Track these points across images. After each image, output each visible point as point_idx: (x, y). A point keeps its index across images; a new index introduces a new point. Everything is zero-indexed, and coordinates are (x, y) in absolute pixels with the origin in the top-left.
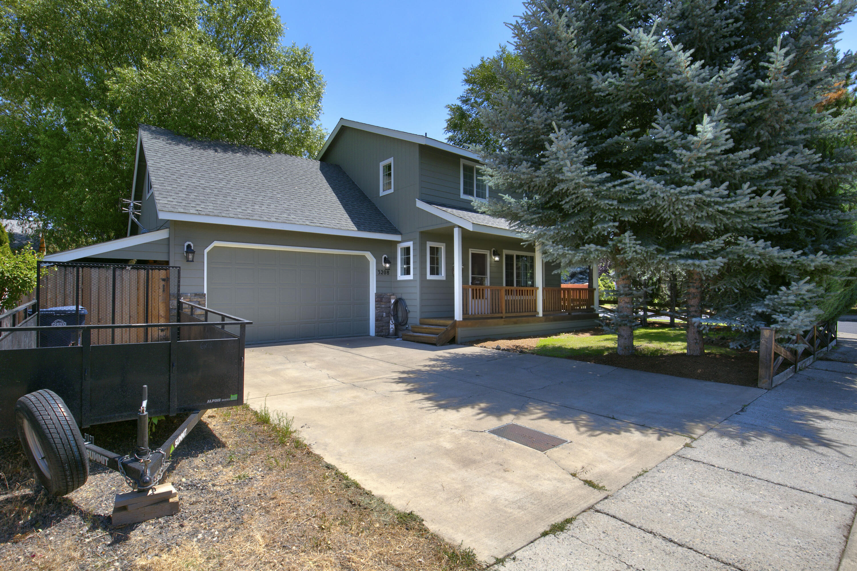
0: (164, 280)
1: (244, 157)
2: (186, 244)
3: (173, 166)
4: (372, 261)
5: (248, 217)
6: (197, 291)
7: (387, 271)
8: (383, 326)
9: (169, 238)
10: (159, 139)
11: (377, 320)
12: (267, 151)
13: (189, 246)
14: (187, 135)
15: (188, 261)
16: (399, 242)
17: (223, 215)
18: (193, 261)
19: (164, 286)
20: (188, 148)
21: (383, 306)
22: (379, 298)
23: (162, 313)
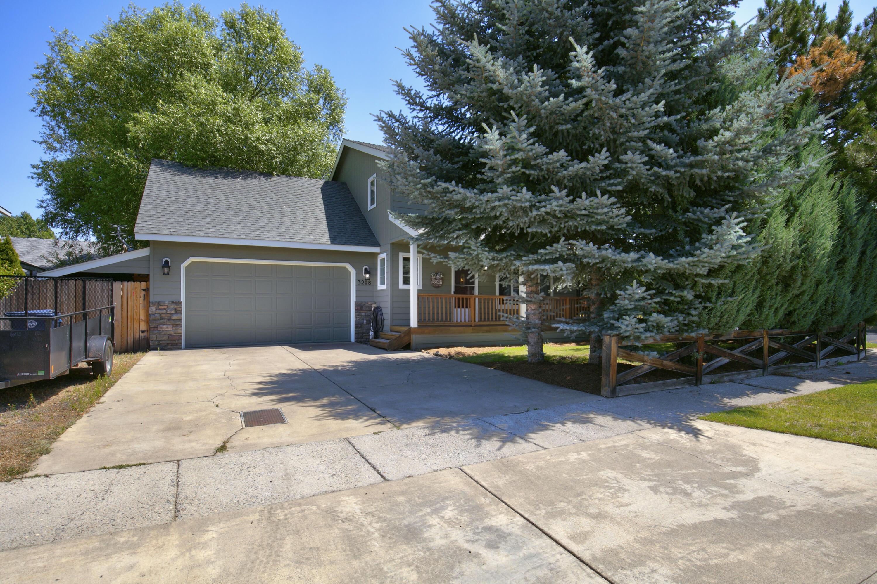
0: (144, 290)
1: (243, 181)
2: (164, 260)
3: (167, 193)
4: (353, 272)
5: (217, 235)
6: (174, 299)
7: (368, 282)
8: (363, 333)
9: (149, 256)
10: (166, 171)
11: (356, 327)
12: (268, 175)
13: (167, 262)
14: (194, 166)
15: (164, 274)
16: (379, 254)
17: (194, 234)
18: (168, 274)
19: (144, 295)
20: (190, 177)
21: (363, 314)
22: (359, 307)
23: (143, 317)
